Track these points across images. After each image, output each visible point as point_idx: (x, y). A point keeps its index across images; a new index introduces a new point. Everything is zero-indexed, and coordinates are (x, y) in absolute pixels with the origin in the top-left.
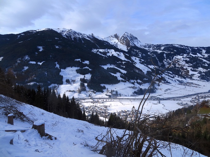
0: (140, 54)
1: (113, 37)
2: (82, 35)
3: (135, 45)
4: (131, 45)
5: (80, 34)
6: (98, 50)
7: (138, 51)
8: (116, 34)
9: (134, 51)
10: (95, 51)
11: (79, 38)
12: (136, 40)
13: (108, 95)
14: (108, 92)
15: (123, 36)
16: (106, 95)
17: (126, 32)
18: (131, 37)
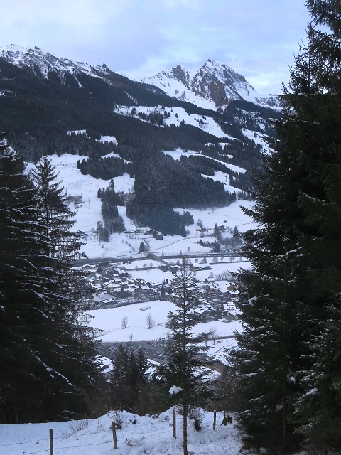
0: (262, 122)
1: (170, 77)
2: (75, 65)
3: (240, 97)
4: (229, 97)
5: (67, 62)
6: (134, 109)
7: (253, 114)
8: (180, 66)
9: (240, 115)
10: (123, 110)
11: (67, 73)
12: (242, 84)
14: (205, 233)
15: (201, 73)
17: (209, 61)
18: (226, 75)
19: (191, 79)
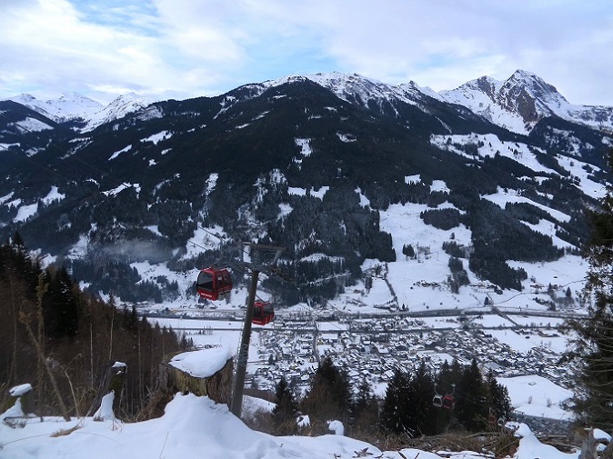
0: (577, 143)
1: (474, 88)
2: (390, 91)
3: (551, 112)
4: (539, 113)
5: (382, 87)
6: (450, 139)
7: (566, 133)
8: (484, 78)
9: (552, 134)
10: (438, 141)
11: (384, 99)
12: (553, 94)
13: (544, 303)
14: (540, 290)
15: (509, 85)
16: (537, 300)
17: (518, 71)
18: (536, 87)
19: (497, 91)
